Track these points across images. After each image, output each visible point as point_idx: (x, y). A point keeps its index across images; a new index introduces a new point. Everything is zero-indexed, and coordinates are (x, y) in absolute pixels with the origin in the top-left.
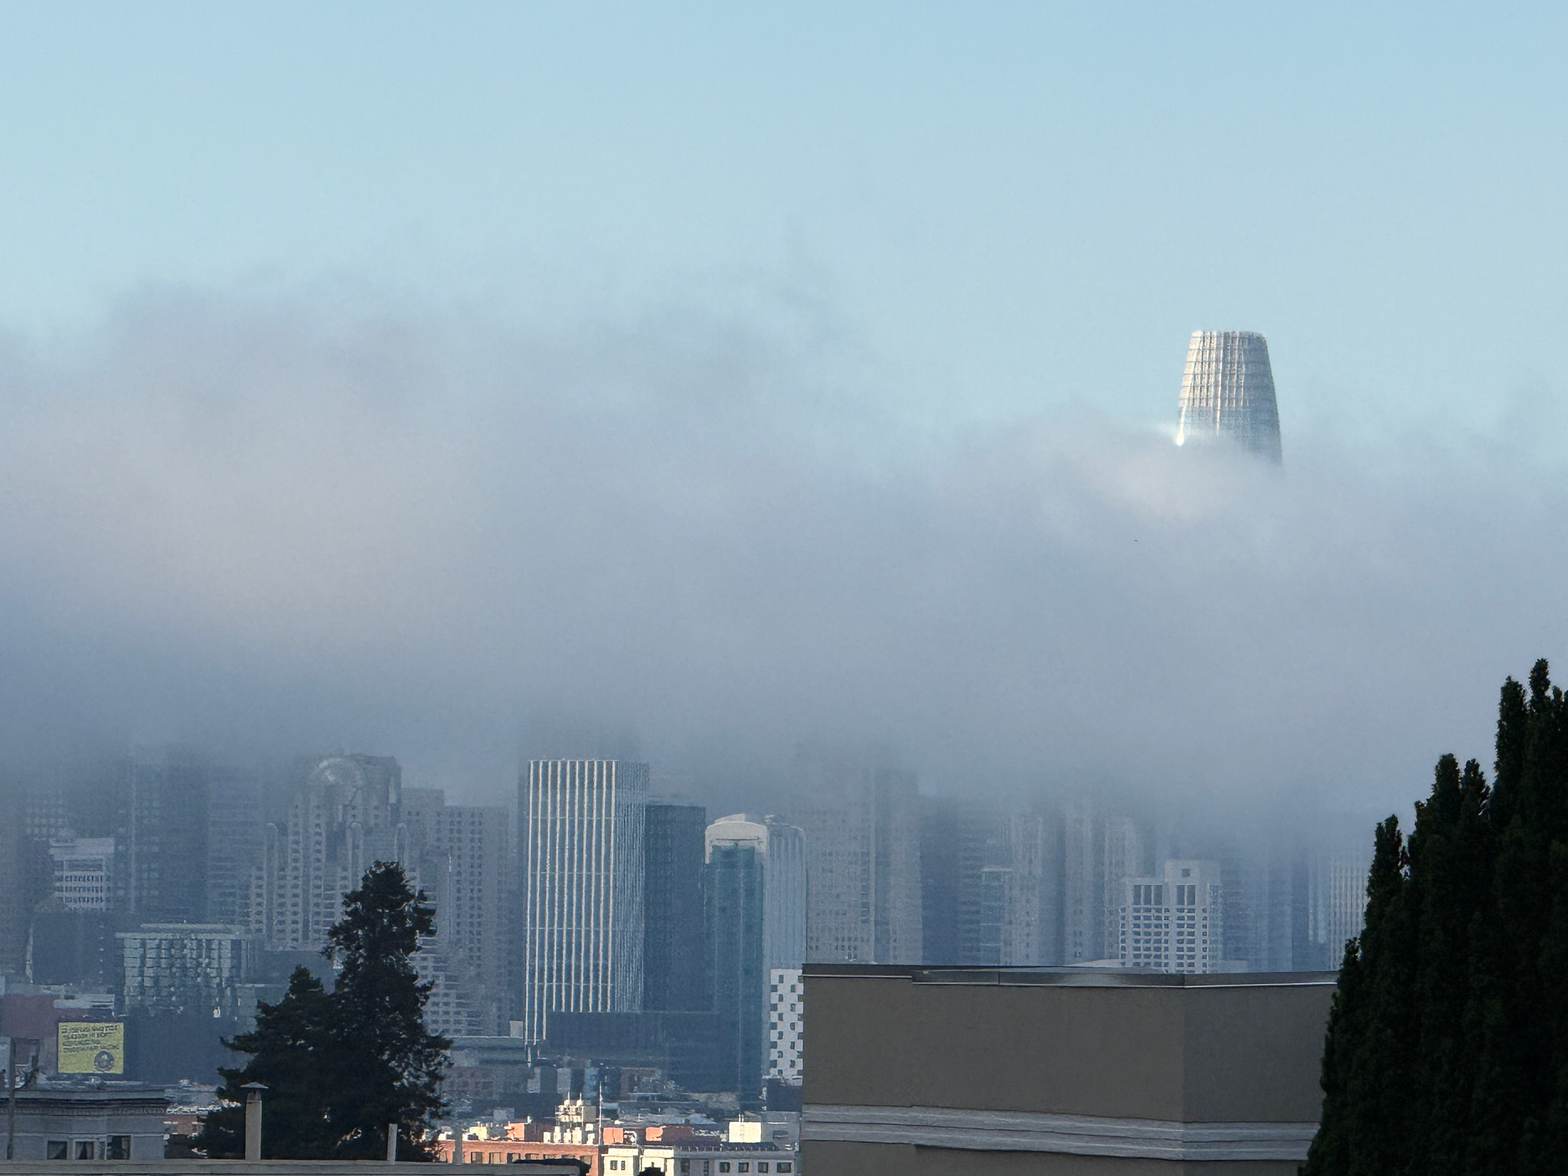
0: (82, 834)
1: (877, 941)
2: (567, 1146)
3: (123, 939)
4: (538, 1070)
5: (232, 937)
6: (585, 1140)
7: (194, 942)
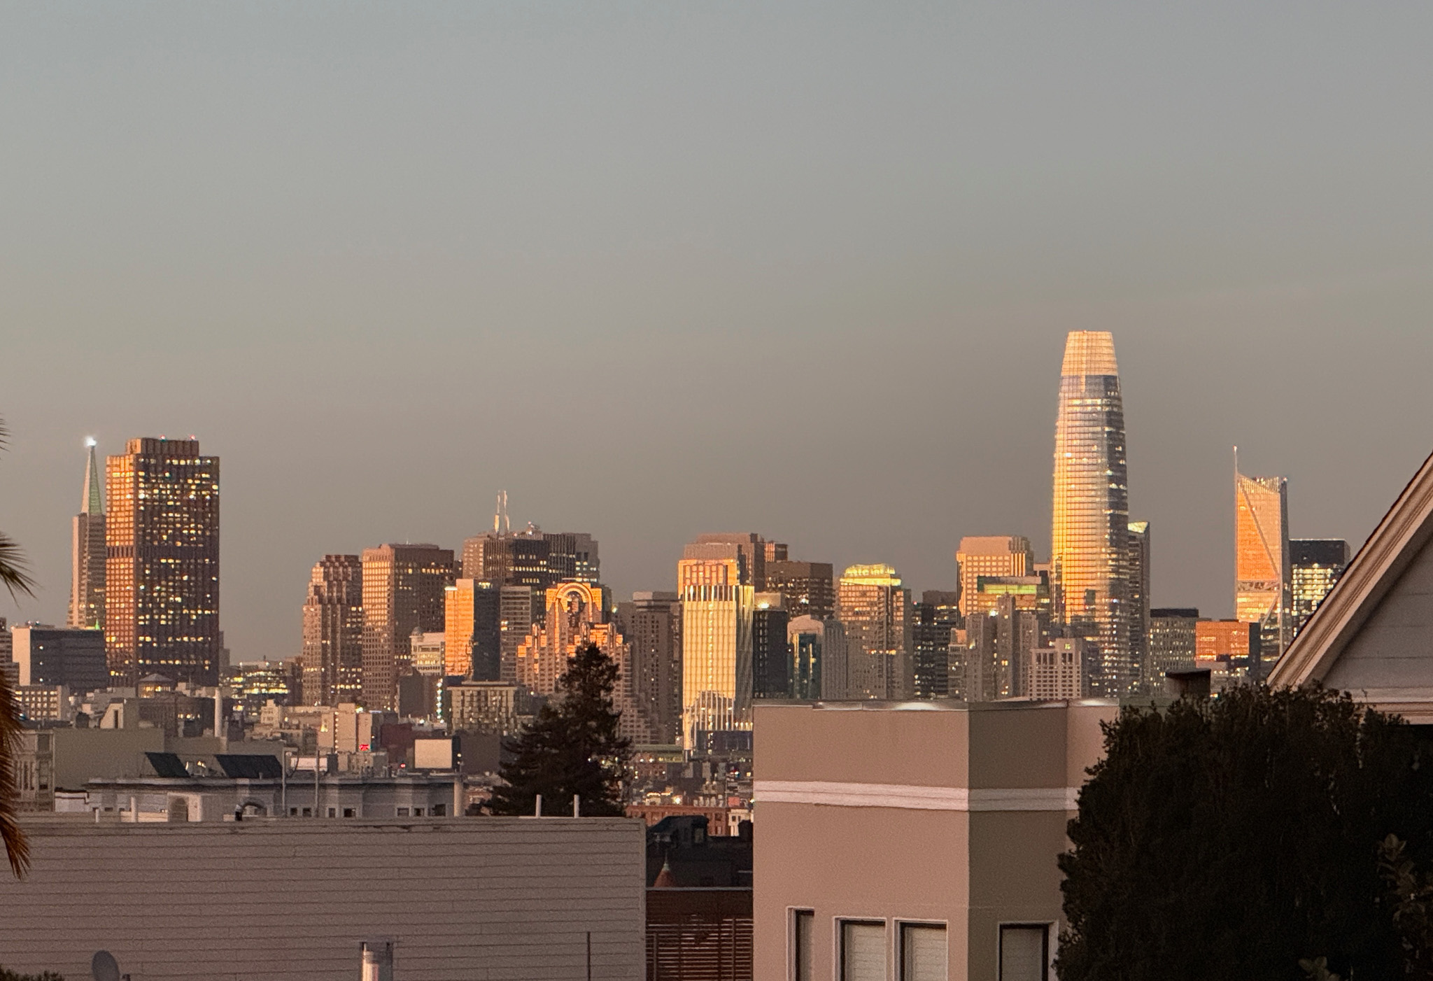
0: (427, 631)
1: (888, 687)
2: (707, 809)
3: (451, 691)
4: (691, 764)
5: (516, 688)
6: (718, 803)
7: (493, 693)
